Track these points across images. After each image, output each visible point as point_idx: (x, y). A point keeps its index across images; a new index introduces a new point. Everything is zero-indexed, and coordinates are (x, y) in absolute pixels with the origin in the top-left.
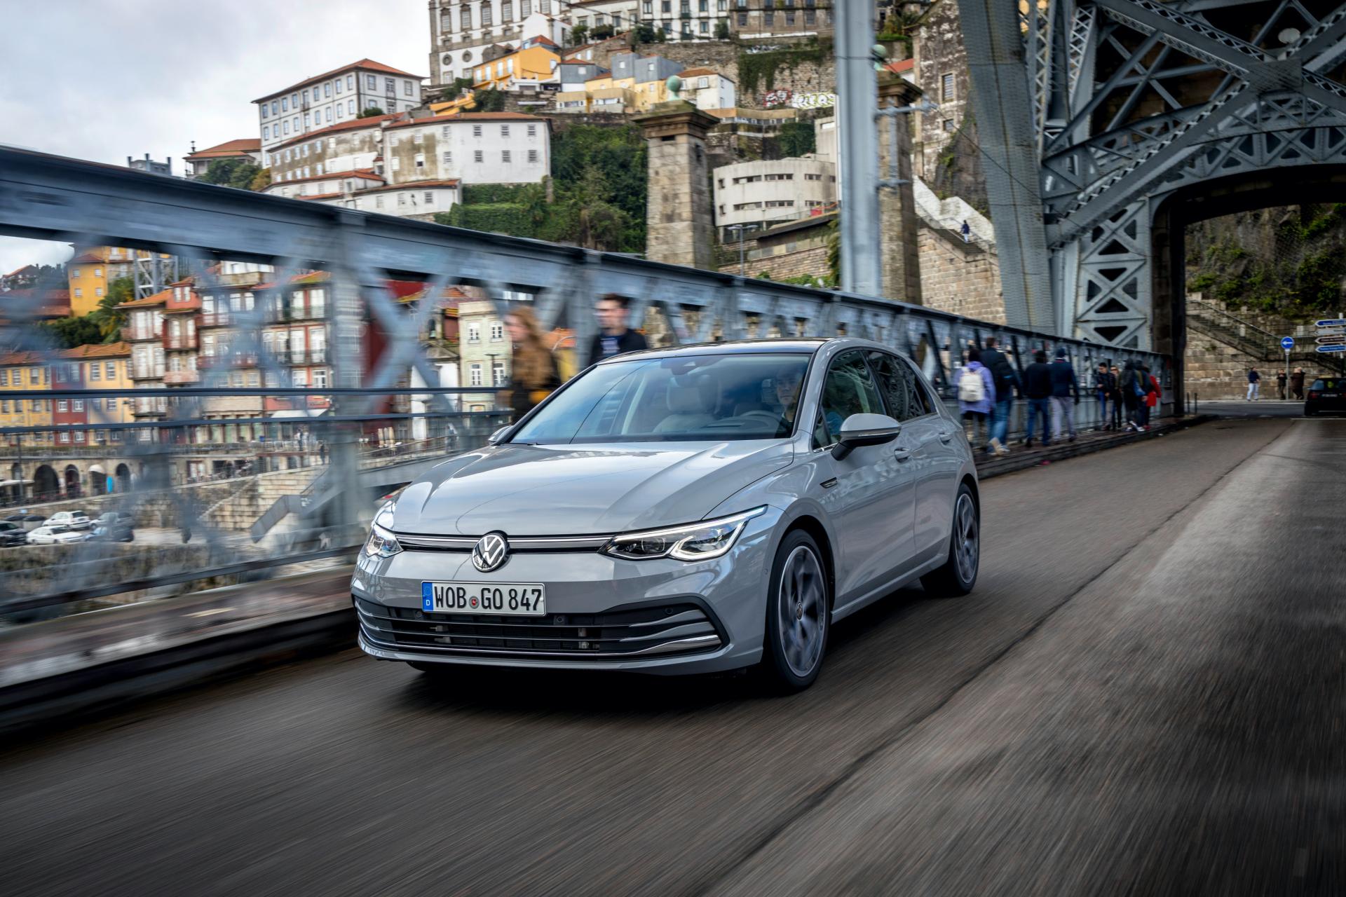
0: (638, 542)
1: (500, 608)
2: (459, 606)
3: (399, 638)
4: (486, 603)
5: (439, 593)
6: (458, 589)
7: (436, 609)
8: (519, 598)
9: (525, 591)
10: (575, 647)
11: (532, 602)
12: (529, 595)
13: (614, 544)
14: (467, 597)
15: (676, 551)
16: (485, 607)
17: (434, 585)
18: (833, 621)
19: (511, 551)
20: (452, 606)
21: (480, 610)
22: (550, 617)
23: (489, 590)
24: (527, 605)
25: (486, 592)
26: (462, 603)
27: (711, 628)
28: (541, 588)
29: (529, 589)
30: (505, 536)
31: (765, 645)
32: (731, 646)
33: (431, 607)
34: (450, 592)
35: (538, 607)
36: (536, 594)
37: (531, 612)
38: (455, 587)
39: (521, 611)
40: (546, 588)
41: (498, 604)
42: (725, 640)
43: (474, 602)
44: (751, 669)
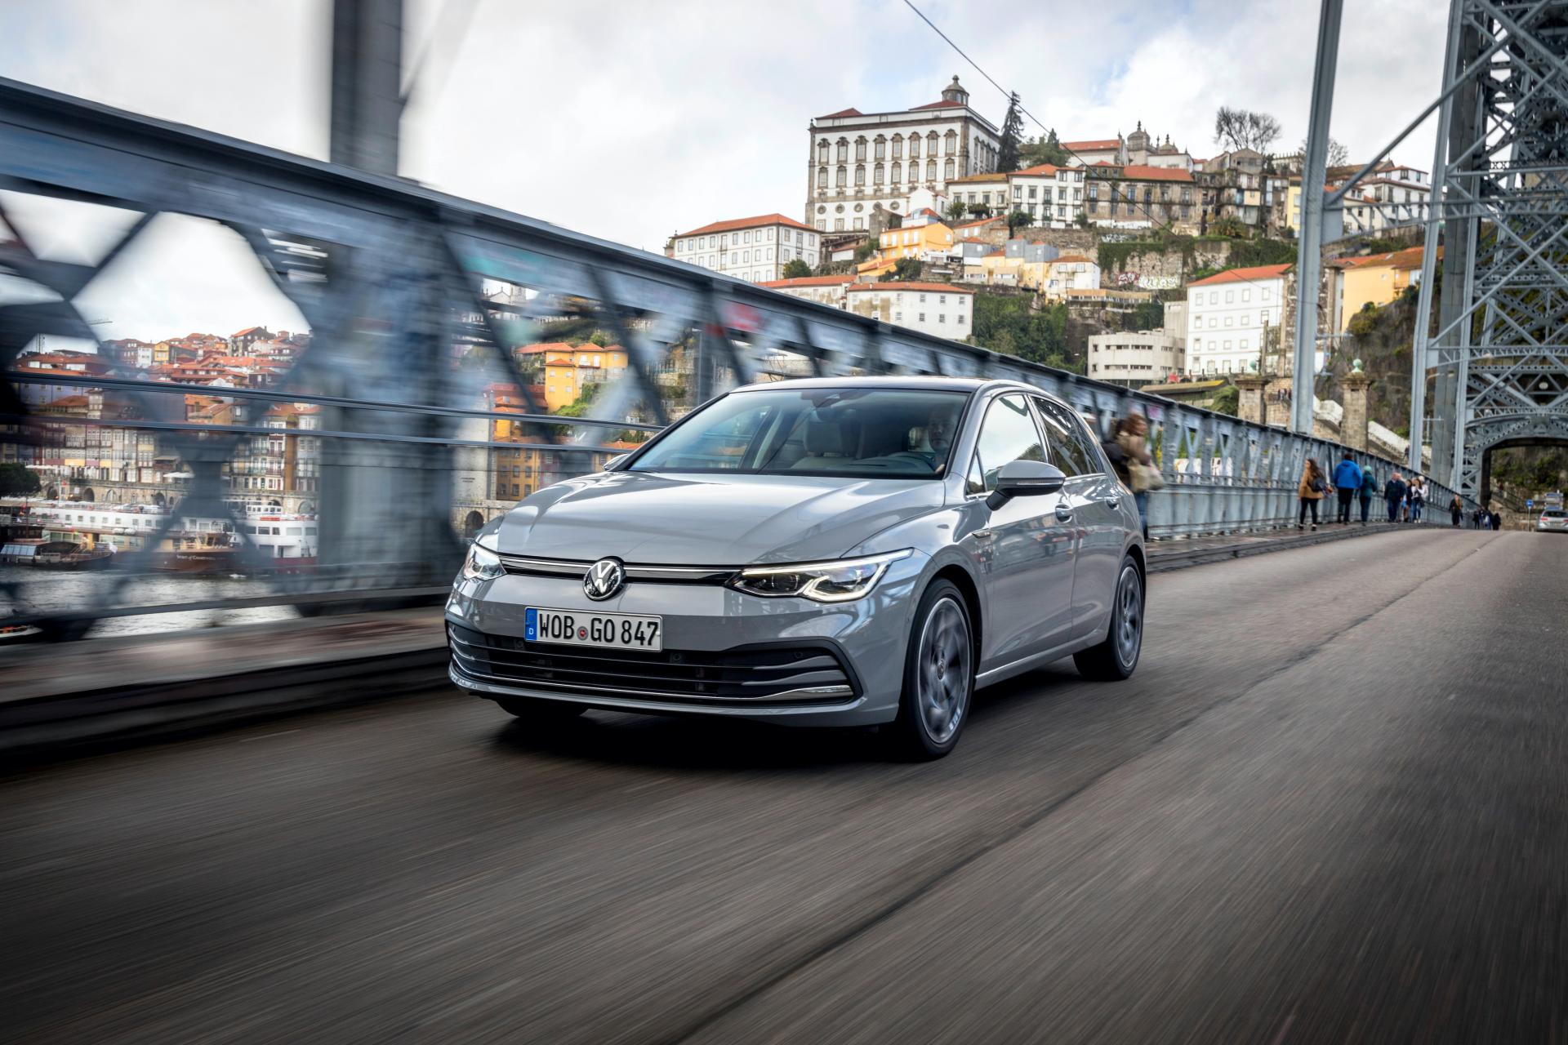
0: (768, 577)
1: (611, 640)
2: (566, 637)
3: (496, 670)
4: (596, 635)
5: (545, 621)
6: (566, 618)
7: (539, 639)
8: (633, 632)
9: (640, 623)
10: (691, 688)
11: (647, 636)
12: (644, 628)
13: (742, 578)
14: (575, 628)
15: (809, 589)
16: (594, 639)
17: (539, 612)
18: (978, 687)
19: (628, 580)
20: (558, 636)
21: (588, 642)
22: (665, 654)
23: (600, 621)
24: (642, 639)
25: (596, 623)
26: (569, 634)
27: (843, 678)
28: (658, 621)
29: (645, 621)
30: (622, 563)
31: (901, 702)
32: (864, 699)
33: (535, 636)
34: (557, 621)
35: (653, 641)
36: (653, 627)
37: (646, 647)
38: (562, 616)
39: (635, 645)
40: (664, 622)
41: (609, 636)
42: (857, 691)
43: (583, 633)
44: (884, 727)
